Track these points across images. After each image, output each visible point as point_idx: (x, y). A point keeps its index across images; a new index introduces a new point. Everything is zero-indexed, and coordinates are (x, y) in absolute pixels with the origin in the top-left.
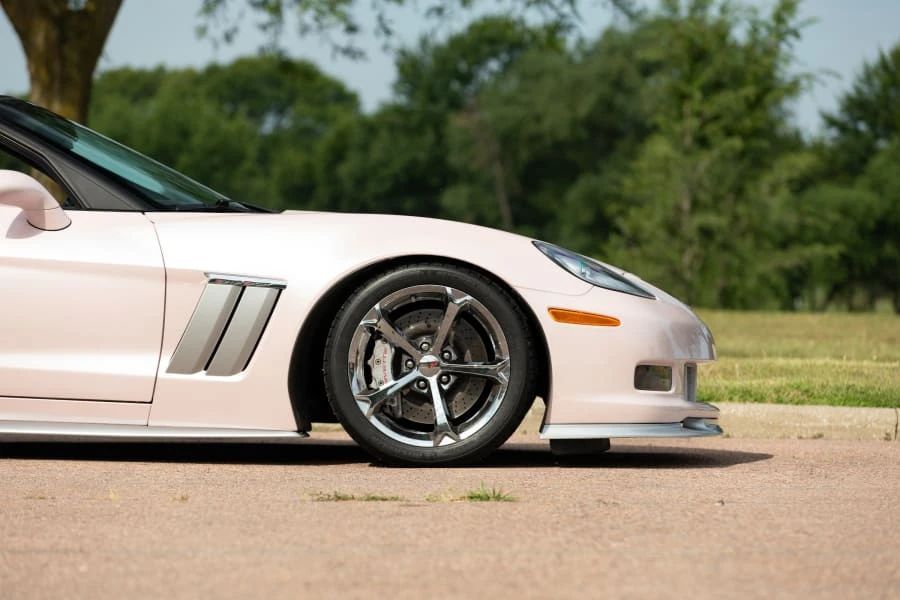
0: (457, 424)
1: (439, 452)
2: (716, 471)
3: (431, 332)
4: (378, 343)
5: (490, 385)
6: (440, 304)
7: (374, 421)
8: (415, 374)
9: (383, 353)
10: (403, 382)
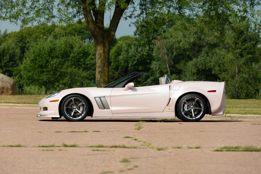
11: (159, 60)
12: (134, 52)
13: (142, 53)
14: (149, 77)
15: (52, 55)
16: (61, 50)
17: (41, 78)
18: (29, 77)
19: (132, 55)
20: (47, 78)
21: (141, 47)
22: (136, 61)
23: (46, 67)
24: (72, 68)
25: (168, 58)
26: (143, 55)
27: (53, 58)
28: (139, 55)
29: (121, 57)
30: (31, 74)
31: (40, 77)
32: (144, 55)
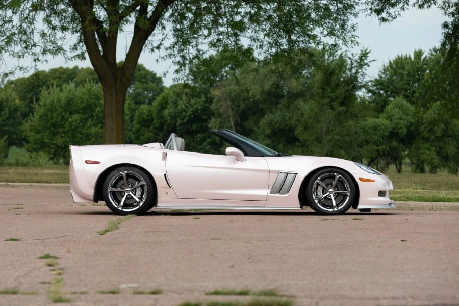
0: (338, 205)
1: (334, 212)
2: (399, 216)
3: (331, 184)
4: (319, 187)
5: (345, 196)
6: (334, 177)
7: (318, 205)
8: (328, 194)
9: (320, 189)
10: (325, 195)
11: (220, 115)
12: (185, 104)
13: (196, 106)
14: (205, 140)
15: (70, 110)
16: (82, 102)
17: (54, 142)
18: (37, 140)
19: (182, 109)
20: (63, 142)
21: (194, 98)
22: (187, 118)
23: (62, 126)
24: (97, 128)
25: (234, 112)
26: (197, 109)
27: (71, 113)
28: (192, 109)
29: (166, 112)
30: (39, 136)
31: (52, 140)
32: (199, 109)
